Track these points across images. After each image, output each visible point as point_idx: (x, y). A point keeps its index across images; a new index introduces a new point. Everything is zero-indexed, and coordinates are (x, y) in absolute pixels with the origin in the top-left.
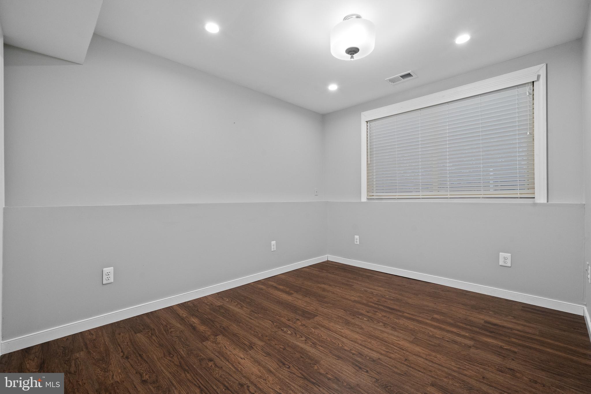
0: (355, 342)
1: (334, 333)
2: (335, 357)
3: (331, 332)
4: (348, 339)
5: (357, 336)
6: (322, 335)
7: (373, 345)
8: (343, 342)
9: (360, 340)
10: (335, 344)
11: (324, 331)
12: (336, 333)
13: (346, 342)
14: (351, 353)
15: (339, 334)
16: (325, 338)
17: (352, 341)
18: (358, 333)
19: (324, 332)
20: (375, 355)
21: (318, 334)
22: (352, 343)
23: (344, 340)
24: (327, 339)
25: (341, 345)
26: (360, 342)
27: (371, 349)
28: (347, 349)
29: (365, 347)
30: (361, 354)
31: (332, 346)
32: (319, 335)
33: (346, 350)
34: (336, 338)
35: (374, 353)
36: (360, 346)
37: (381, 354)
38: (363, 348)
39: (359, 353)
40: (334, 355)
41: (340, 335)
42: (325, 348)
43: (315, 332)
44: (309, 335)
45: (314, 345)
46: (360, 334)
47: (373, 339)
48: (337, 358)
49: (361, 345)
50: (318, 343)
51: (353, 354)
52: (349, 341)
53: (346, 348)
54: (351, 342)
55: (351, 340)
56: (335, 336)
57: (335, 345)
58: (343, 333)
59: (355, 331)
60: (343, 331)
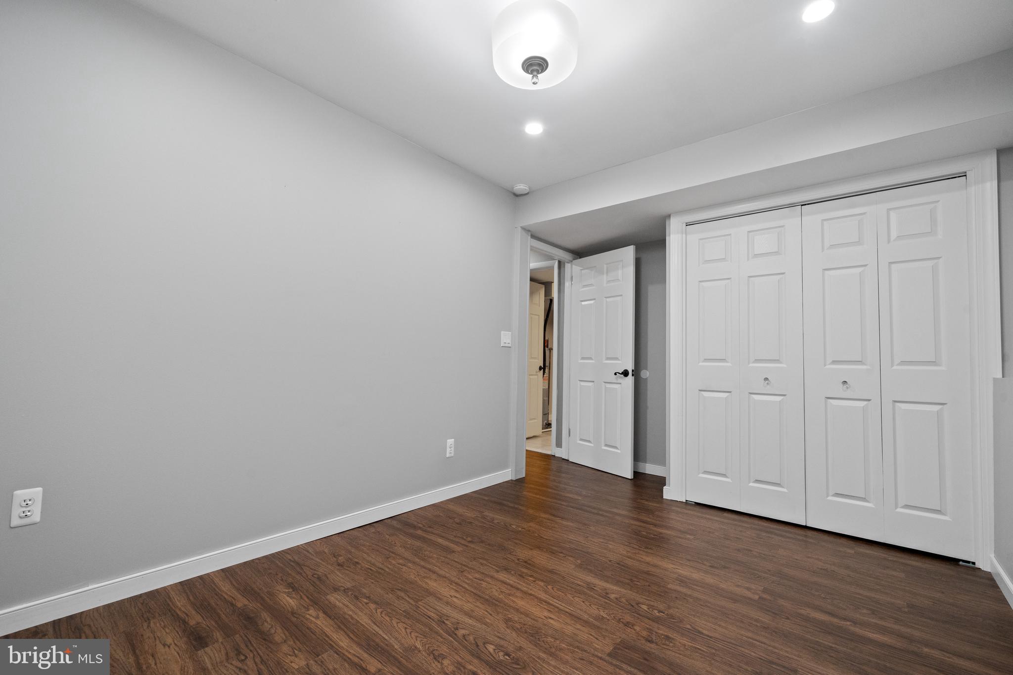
0: (525, 593)
1: (562, 607)
2: (556, 571)
3: (567, 610)
4: (537, 598)
5: (521, 603)
6: (582, 603)
7: (499, 588)
8: (546, 592)
9: (517, 597)
10: (558, 590)
11: (581, 613)
12: (557, 608)
13: (541, 592)
14: (534, 577)
15: (554, 606)
16: (577, 599)
17: (531, 595)
18: (517, 610)
19: (580, 610)
20: (502, 576)
21: (590, 605)
22: (530, 592)
23: (543, 596)
24: (573, 597)
25: (549, 587)
26: (519, 594)
27: (505, 583)
28: (540, 583)
29: (512, 586)
30: (520, 575)
31: (563, 585)
32: (588, 604)
33: (542, 581)
34: (558, 598)
35: (503, 579)
36: (519, 587)
37: (492, 577)
38: (515, 584)
39: (523, 577)
40: (559, 575)
41: (552, 605)
42: (573, 583)
43: (598, 608)
44: (607, 603)
45: (591, 587)
46: (514, 608)
47: (494, 599)
48: (554, 571)
49: (518, 589)
50: (585, 590)
51: (531, 576)
52: (536, 594)
53: (542, 584)
54: (533, 593)
55: (532, 597)
56: (560, 603)
57: (558, 587)
58: (544, 610)
59: (521, 613)
60: (546, 614)
